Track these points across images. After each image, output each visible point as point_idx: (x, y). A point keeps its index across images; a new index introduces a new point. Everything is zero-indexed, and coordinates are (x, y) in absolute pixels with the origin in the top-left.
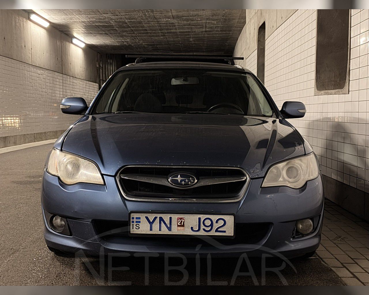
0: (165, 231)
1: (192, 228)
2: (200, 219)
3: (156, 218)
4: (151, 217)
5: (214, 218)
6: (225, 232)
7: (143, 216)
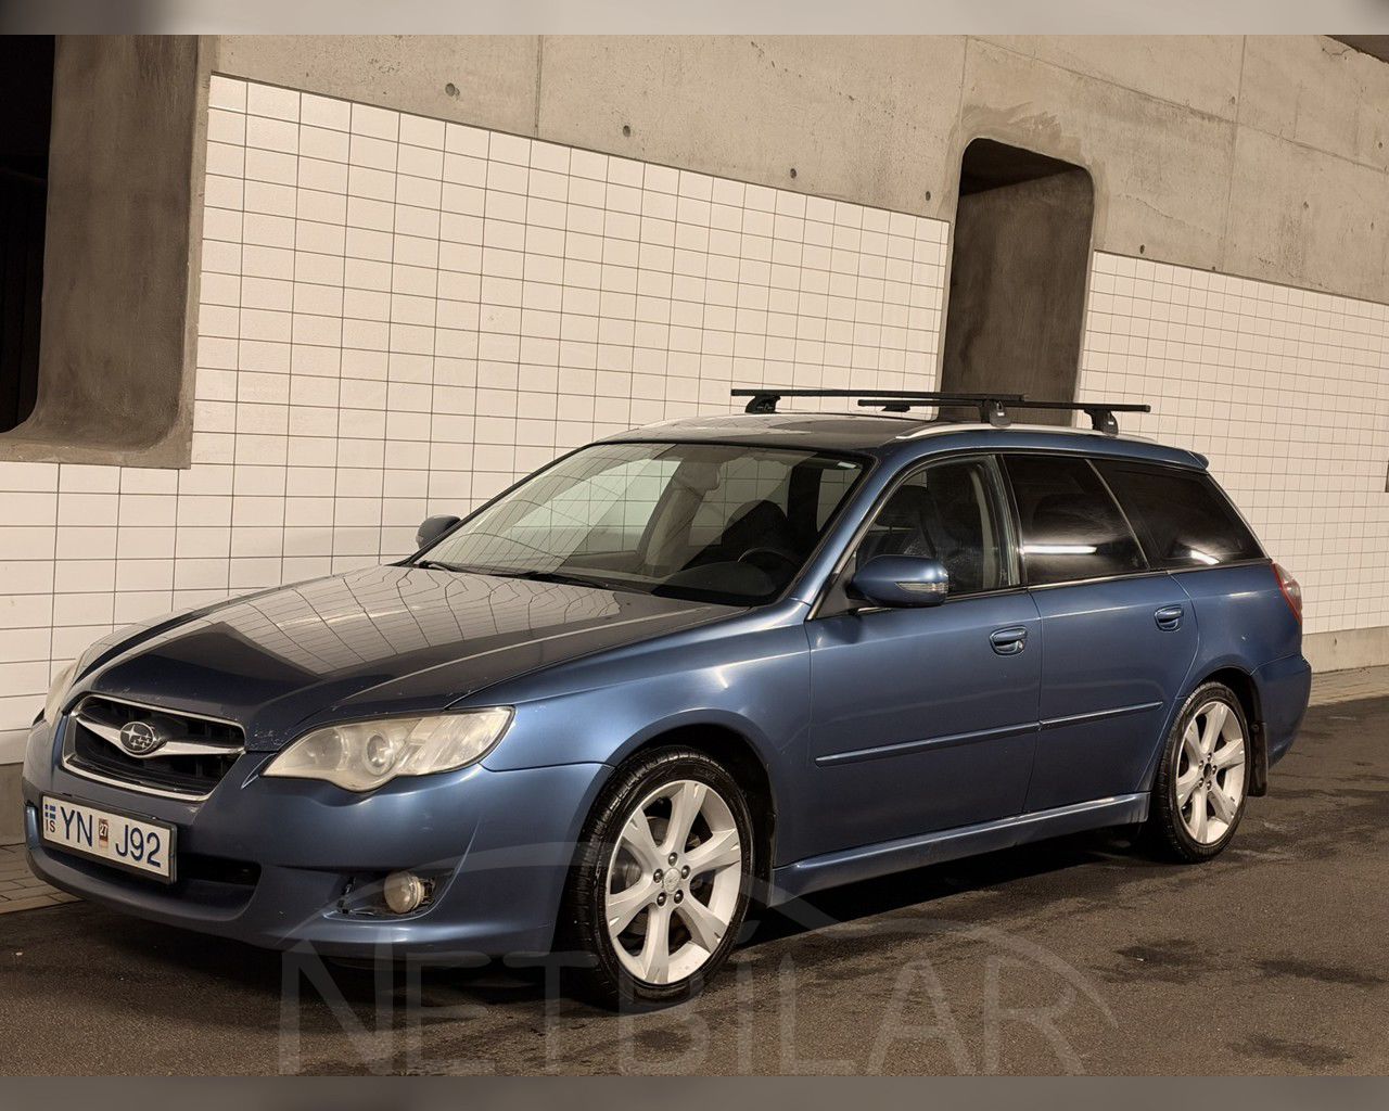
0: (83, 846)
1: (117, 845)
2: (127, 826)
3: (73, 812)
4: (69, 807)
5: (146, 829)
6: (158, 865)
7: (58, 804)
